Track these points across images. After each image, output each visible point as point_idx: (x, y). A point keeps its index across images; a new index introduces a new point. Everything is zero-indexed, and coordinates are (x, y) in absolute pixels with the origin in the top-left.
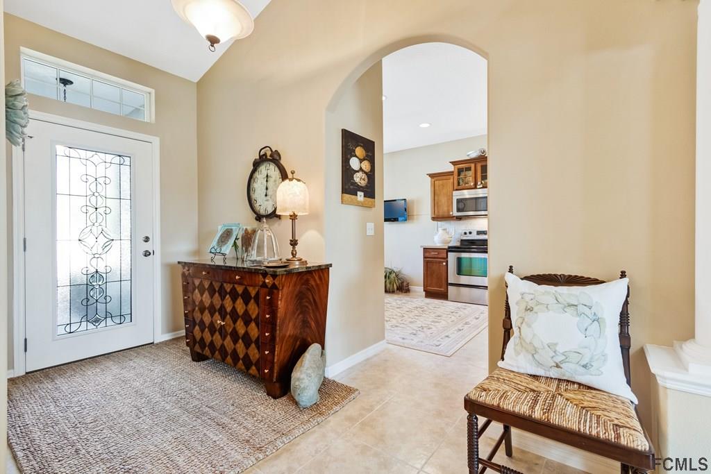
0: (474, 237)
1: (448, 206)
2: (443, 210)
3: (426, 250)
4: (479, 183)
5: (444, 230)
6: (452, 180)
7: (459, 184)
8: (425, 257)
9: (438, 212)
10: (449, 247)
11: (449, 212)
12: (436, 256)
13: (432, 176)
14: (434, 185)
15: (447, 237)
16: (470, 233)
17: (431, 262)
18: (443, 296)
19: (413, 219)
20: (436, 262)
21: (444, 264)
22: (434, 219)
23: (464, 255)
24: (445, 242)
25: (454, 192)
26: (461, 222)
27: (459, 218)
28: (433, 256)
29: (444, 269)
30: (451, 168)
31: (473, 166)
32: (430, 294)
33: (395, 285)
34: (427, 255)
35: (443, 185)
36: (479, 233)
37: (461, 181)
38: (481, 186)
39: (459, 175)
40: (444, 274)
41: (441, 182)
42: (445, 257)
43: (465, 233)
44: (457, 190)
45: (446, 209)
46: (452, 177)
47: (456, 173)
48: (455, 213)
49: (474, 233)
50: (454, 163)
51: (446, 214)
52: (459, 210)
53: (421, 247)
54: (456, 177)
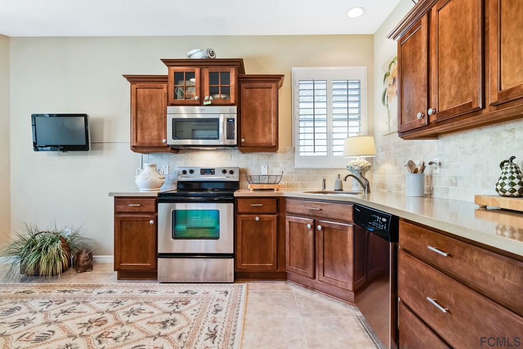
0: (197, 177)
1: (159, 130)
2: (150, 136)
3: (119, 200)
4: (206, 98)
5: (152, 166)
6: (165, 90)
7: (176, 97)
8: (117, 213)
9: (143, 137)
10: (160, 195)
11: (160, 139)
12: (137, 210)
13: (132, 79)
14: (135, 96)
15: (156, 177)
16: (192, 172)
17: (129, 220)
18: (151, 274)
19: (101, 148)
20: (137, 220)
21: (151, 222)
22: (135, 148)
23: (180, 207)
24: (154, 186)
25: (168, 108)
26: (179, 156)
27: (176, 150)
28: (133, 210)
29: (151, 231)
30: (164, 70)
31: (197, 71)
32: (124, 274)
33: (59, 264)
34: (121, 208)
35: (151, 97)
36: (204, 172)
37: (179, 94)
38: (210, 103)
39: (176, 83)
40: (151, 240)
41: (147, 91)
42: (154, 210)
43: (184, 172)
44: (172, 105)
45: (155, 133)
46: (165, 85)
47: (172, 79)
48: (171, 141)
49: (197, 172)
50: (168, 62)
51: (155, 142)
52: (175, 136)
53: (110, 194)
54: (172, 85)
